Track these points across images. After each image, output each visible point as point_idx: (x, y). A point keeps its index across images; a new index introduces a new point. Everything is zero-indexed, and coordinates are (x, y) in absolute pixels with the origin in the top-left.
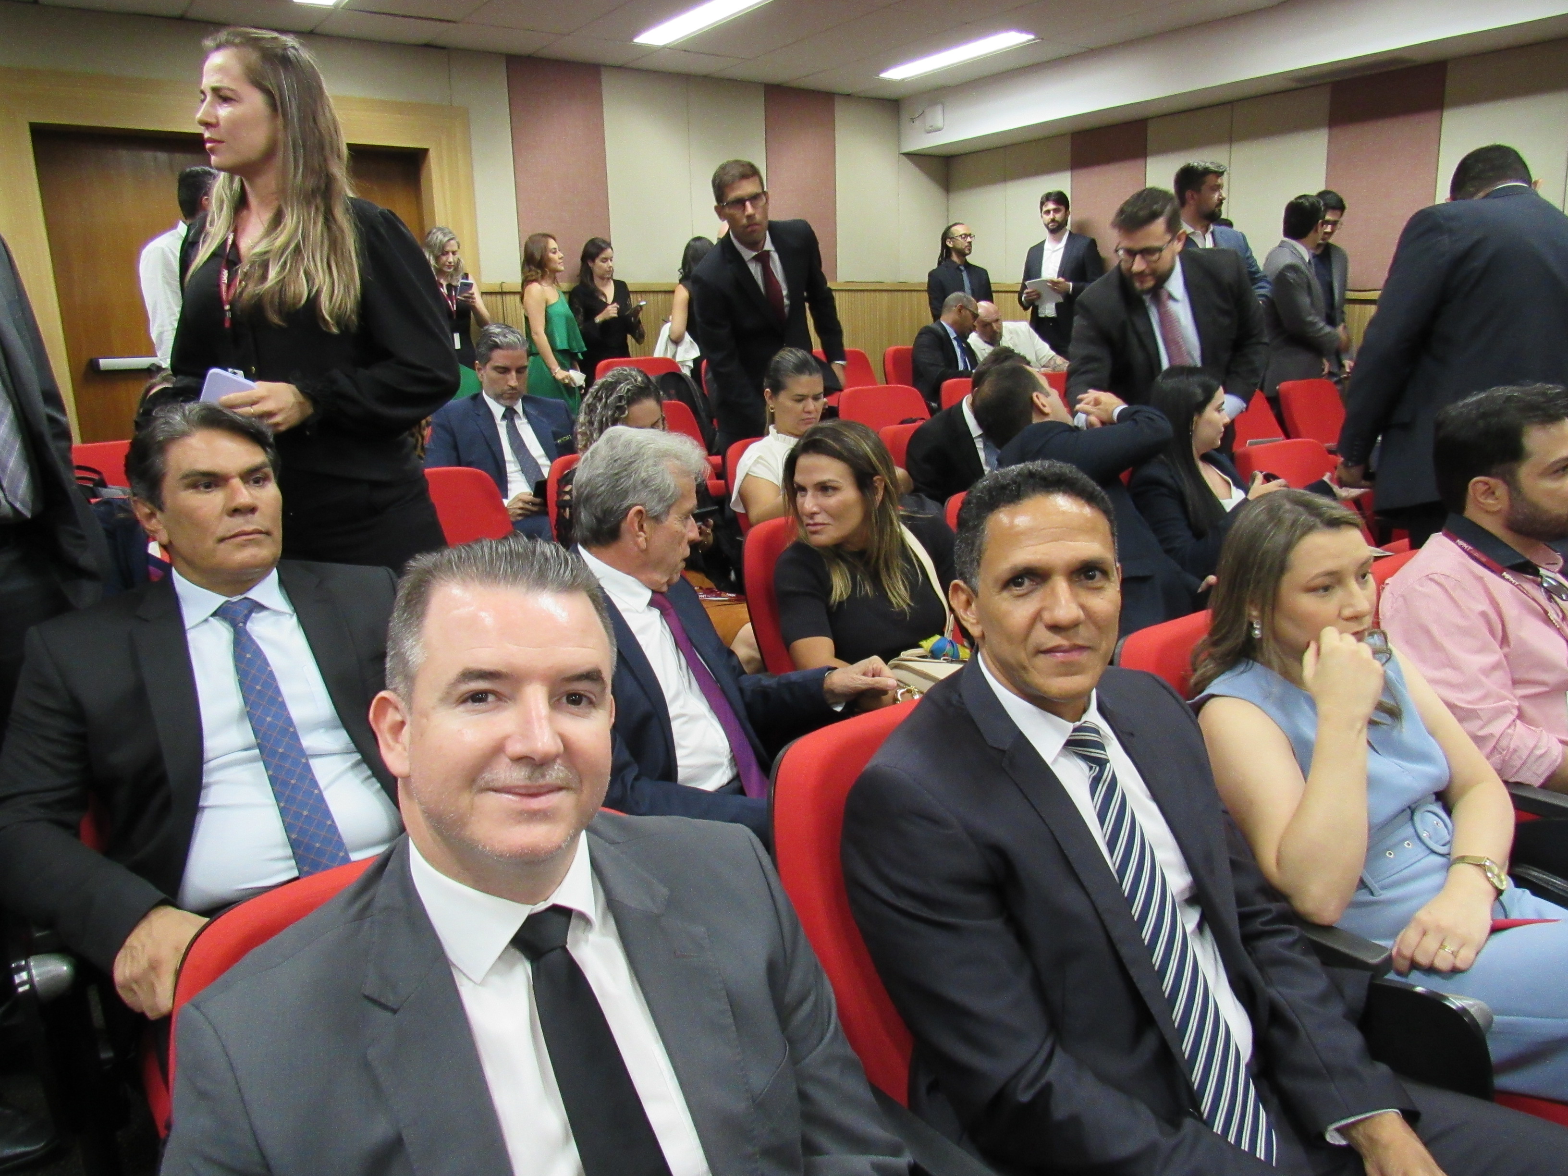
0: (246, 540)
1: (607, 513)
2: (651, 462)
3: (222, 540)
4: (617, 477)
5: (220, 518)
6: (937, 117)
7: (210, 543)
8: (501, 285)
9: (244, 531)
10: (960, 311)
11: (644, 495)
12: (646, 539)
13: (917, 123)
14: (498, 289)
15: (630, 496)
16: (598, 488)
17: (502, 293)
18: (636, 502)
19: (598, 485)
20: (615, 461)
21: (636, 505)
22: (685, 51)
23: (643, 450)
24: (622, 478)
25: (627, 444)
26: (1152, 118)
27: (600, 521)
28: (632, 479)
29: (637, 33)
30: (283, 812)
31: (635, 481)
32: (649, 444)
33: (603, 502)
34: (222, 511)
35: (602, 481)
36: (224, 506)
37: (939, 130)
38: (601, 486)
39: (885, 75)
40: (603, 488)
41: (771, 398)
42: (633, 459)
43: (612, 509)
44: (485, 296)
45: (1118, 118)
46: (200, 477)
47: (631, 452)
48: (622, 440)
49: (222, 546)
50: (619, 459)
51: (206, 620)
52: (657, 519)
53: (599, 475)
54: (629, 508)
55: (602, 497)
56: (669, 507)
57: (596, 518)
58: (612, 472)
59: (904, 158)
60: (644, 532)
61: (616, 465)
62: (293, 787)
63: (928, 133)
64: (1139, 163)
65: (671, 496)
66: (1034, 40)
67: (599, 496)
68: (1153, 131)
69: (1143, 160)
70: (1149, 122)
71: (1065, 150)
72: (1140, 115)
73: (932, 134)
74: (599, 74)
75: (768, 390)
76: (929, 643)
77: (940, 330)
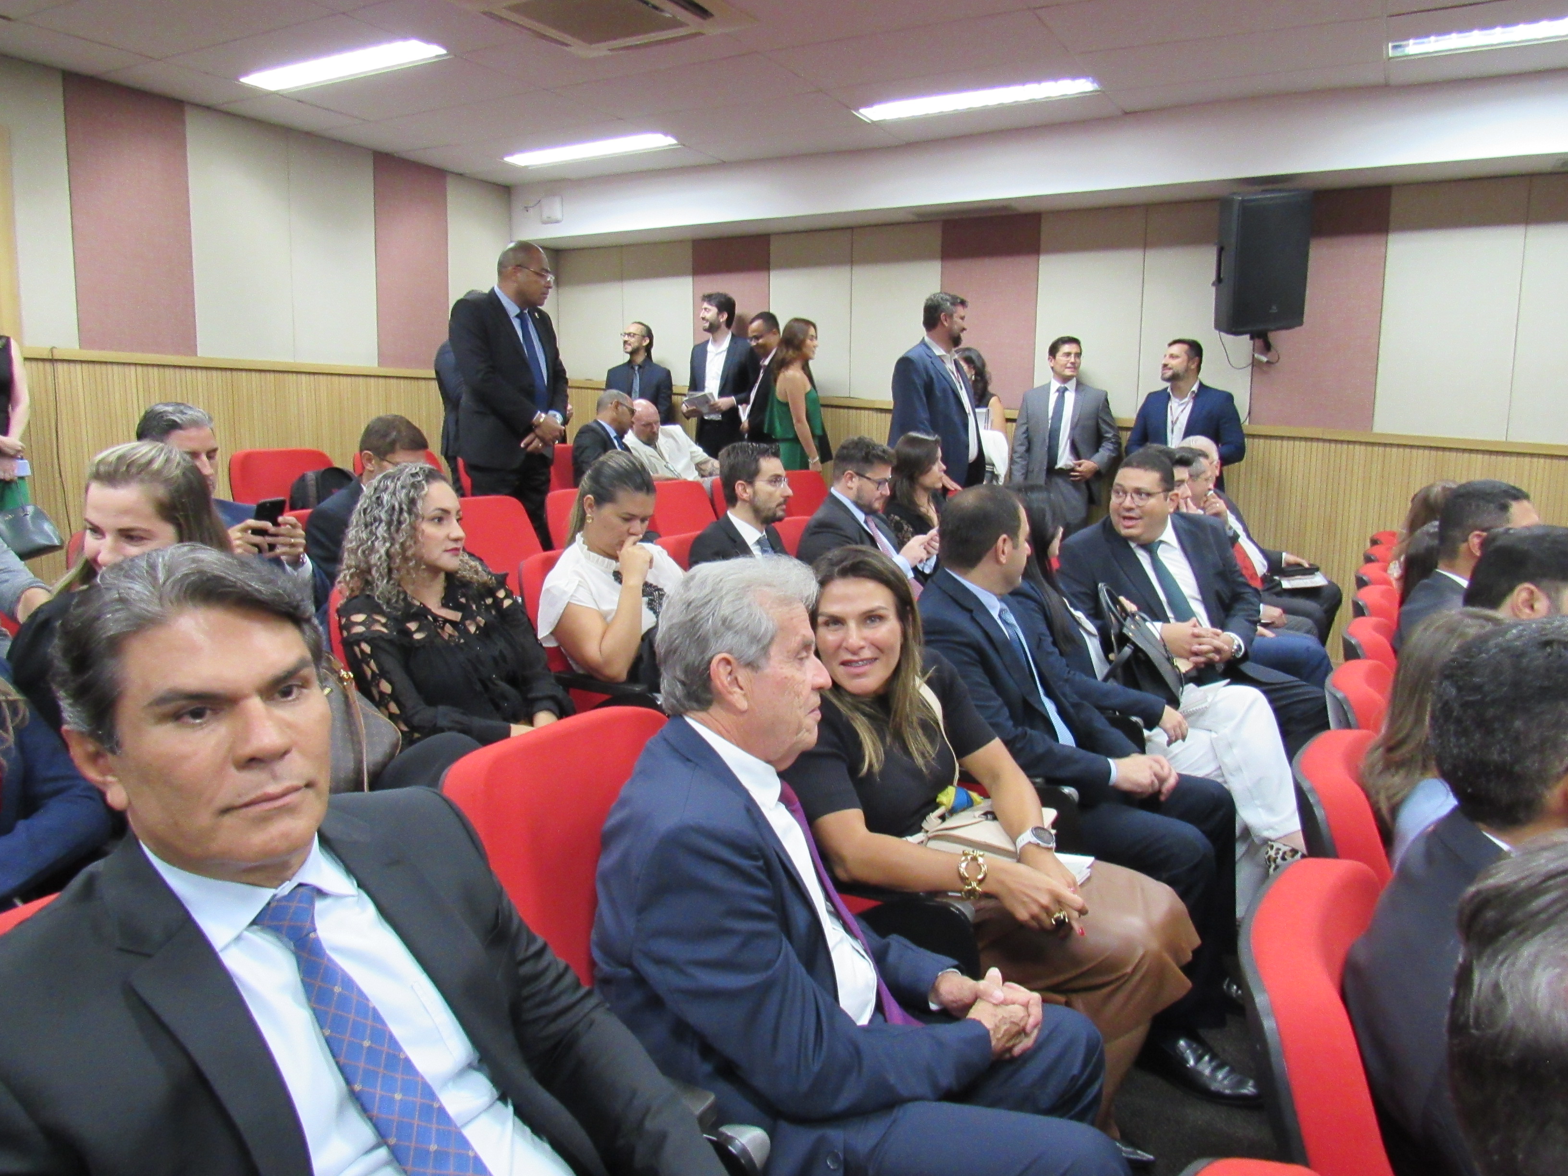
0: (272, 809)
3: (227, 810)
4: (692, 623)
5: (222, 774)
6: (555, 208)
7: (207, 818)
8: (52, 350)
9: (266, 793)
10: (616, 407)
11: (729, 639)
13: (531, 210)
14: (46, 355)
15: (712, 643)
17: (53, 361)
22: (299, 101)
24: (698, 622)
26: (774, 234)
28: (710, 622)
29: (246, 73)
32: (729, 576)
35: (677, 632)
36: (229, 752)
37: (557, 222)
39: (508, 159)
41: (590, 506)
42: (709, 598)
44: (28, 364)
45: (739, 231)
46: (184, 700)
49: (227, 820)
51: (242, 935)
52: (753, 666)
56: (766, 647)
58: (686, 618)
61: (690, 609)
63: (544, 223)
64: (762, 275)
65: (765, 633)
66: (676, 145)
68: (775, 247)
69: (766, 274)
70: (772, 239)
71: (687, 255)
72: (762, 229)
73: (549, 225)
74: (182, 112)
75: (590, 496)
76: (948, 796)
77: (599, 429)
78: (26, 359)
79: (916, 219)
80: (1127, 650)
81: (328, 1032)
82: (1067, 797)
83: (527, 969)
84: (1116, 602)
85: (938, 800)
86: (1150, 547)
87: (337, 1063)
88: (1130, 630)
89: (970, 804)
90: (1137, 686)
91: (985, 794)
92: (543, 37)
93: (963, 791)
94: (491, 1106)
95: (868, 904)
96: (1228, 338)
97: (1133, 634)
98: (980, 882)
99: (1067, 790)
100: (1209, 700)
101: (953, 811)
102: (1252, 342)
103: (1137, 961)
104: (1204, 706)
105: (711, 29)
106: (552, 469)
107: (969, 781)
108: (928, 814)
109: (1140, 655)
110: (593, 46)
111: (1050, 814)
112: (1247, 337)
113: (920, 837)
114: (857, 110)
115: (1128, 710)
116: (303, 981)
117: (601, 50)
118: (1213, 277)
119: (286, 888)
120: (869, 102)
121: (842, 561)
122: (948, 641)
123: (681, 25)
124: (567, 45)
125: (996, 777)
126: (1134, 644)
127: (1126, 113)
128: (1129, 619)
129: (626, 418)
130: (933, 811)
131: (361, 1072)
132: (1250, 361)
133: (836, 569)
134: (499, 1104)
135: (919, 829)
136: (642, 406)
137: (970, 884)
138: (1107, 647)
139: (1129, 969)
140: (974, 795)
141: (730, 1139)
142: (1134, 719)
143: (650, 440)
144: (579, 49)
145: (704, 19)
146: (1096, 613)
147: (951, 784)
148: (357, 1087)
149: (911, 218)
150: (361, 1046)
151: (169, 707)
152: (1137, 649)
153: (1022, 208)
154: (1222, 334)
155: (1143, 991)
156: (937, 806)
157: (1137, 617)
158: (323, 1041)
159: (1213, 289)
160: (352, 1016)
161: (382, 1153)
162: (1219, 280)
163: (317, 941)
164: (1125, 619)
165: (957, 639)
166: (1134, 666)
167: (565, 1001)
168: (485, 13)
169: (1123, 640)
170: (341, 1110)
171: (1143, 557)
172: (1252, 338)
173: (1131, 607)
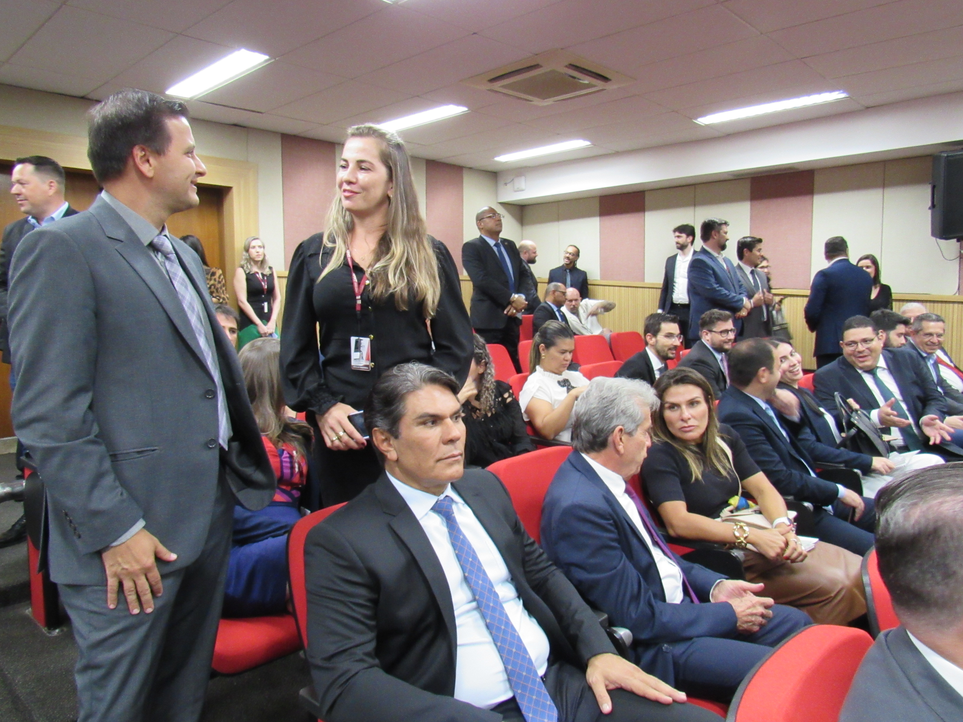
0: (454, 461)
1: (600, 431)
2: (626, 398)
3: (439, 460)
4: (606, 409)
5: (438, 446)
6: (521, 182)
7: (431, 462)
9: (453, 454)
11: (623, 419)
12: (624, 447)
13: (508, 185)
15: (615, 420)
16: (594, 416)
18: (618, 423)
19: (594, 415)
20: (604, 399)
21: (618, 425)
23: (620, 391)
24: (610, 409)
25: (610, 389)
26: (647, 191)
27: (594, 436)
28: (615, 410)
30: (500, 650)
31: (617, 412)
32: (623, 387)
33: (597, 425)
34: (440, 442)
35: (596, 412)
36: (441, 437)
37: (522, 190)
38: (596, 415)
39: (497, 159)
40: (596, 417)
41: (543, 350)
42: (615, 397)
43: (603, 428)
45: (630, 190)
46: (429, 418)
47: (614, 392)
48: (606, 386)
49: (439, 464)
50: (606, 397)
51: (426, 514)
52: (630, 434)
53: (594, 408)
54: (614, 428)
55: (596, 422)
56: (638, 426)
57: (592, 434)
58: (602, 406)
59: (499, 205)
60: (623, 443)
61: (604, 401)
62: (504, 632)
63: (516, 191)
64: (641, 214)
65: (639, 420)
66: (590, 145)
67: (595, 421)
68: (648, 197)
69: (643, 213)
70: (646, 193)
71: (596, 205)
72: (641, 188)
73: (518, 192)
74: (335, 148)
75: (542, 345)
76: (735, 501)
77: (549, 308)
78: (279, 277)
79: (735, 178)
80: (853, 431)
81: (457, 552)
82: (806, 508)
83: (527, 549)
84: (845, 403)
85: (729, 502)
86: (871, 371)
87: (460, 564)
88: (855, 420)
89: (748, 507)
90: (859, 451)
91: (756, 502)
92: (519, 98)
93: (744, 501)
94: (515, 598)
95: (687, 550)
96: (942, 242)
97: (858, 422)
98: (745, 538)
99: (806, 504)
100: (907, 462)
101: (737, 509)
102: (959, 244)
103: (838, 590)
104: (903, 465)
105: (609, 87)
106: (521, 328)
107: (748, 496)
108: (723, 509)
109: (862, 434)
110: (546, 100)
111: (793, 514)
112: (955, 240)
113: (719, 520)
114: (696, 119)
115: (850, 464)
116: (449, 532)
117: (549, 102)
118: (929, 204)
119: (442, 497)
120: (702, 115)
121: (675, 376)
122: (744, 425)
123: (594, 86)
124: (531, 101)
125: (761, 491)
126: (858, 428)
127: (868, 108)
128: (854, 413)
129: (561, 299)
130: (726, 507)
131: (468, 570)
132: (959, 255)
133: (672, 381)
134: (517, 599)
135: (719, 516)
136: (572, 292)
137: (740, 539)
138: (840, 428)
139: (832, 595)
140: (750, 503)
141: (615, 632)
142: (856, 470)
143: (575, 311)
144: (537, 102)
145: (606, 82)
146: (832, 409)
147: (737, 495)
148: (466, 574)
149: (731, 177)
150: (469, 560)
151: (421, 420)
152: (859, 430)
153: (802, 168)
154: (938, 240)
155: (840, 607)
156: (729, 505)
157: (859, 412)
158: (455, 555)
159: (929, 212)
160: (466, 548)
161: (474, 604)
162: (933, 206)
163: (454, 517)
164: (852, 413)
165: (751, 423)
166: (858, 441)
167: (542, 565)
168: (488, 90)
169: (851, 425)
170: (461, 582)
171: (868, 379)
172: (958, 241)
173: (856, 406)
